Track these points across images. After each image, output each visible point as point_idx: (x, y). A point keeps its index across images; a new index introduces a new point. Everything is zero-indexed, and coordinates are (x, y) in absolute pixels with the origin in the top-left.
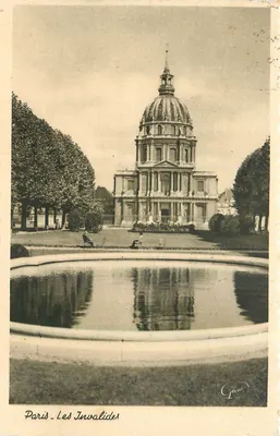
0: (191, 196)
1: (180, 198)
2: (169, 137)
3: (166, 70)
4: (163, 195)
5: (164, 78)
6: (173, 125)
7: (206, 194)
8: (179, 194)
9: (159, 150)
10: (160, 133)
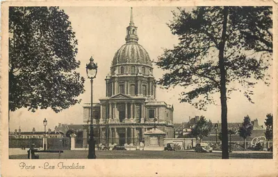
0: (142, 122)
1: (133, 124)
2: (129, 75)
3: (131, 22)
4: (119, 122)
5: (129, 29)
6: (133, 66)
7: (155, 120)
8: (133, 121)
9: (122, 86)
10: (122, 73)
